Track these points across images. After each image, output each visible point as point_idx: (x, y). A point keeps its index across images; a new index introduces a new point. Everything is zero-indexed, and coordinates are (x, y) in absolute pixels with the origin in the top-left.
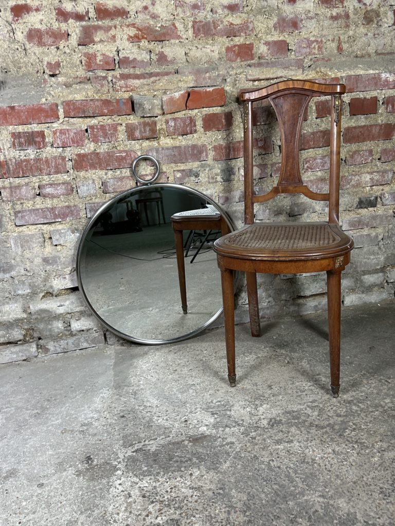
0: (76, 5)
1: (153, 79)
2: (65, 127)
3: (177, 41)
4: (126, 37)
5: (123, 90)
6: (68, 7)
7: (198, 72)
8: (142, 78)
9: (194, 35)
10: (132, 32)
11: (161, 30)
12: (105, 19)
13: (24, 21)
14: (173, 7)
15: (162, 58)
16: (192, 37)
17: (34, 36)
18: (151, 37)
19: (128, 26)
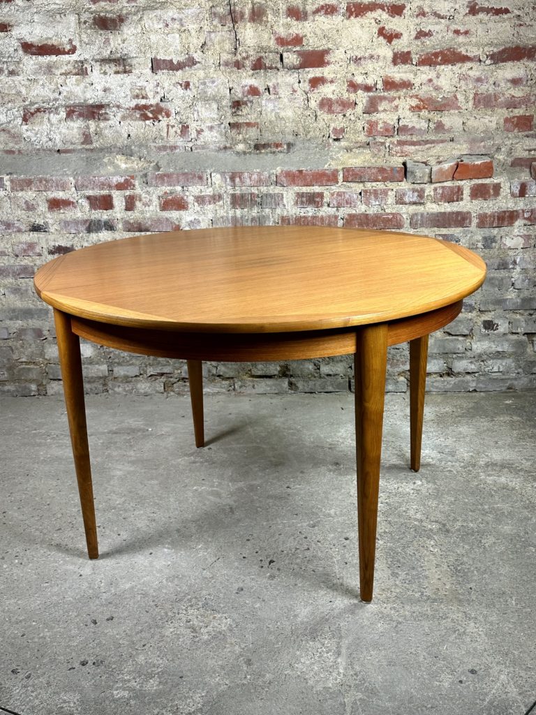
0: (367, 77)
1: (427, 146)
2: (342, 190)
3: (457, 111)
4: (408, 107)
5: (399, 154)
6: (359, 79)
7: (473, 141)
8: (417, 145)
9: (474, 106)
10: (414, 102)
11: (442, 101)
12: (391, 90)
13: (319, 91)
14: (457, 80)
15: (440, 127)
16: (471, 108)
17: (326, 104)
18: (431, 107)
19: (411, 97)
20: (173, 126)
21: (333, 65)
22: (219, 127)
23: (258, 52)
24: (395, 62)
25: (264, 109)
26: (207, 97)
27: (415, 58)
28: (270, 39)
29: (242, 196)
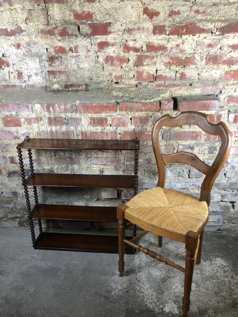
0: (136, 43)
1: (174, 88)
2: (119, 116)
3: (194, 66)
4: (163, 63)
6: (131, 44)
8: (168, 87)
9: (206, 63)
10: (167, 60)
11: (185, 60)
12: (152, 51)
13: (104, 51)
14: (195, 45)
15: (183, 76)
16: (204, 64)
17: (109, 60)
18: (178, 63)
19: (165, 56)
20: (12, 73)
21: (113, 34)
22: (42, 74)
23: (63, 24)
24: (154, 32)
25: (69, 62)
26: (32, 54)
27: (168, 30)
28: (71, 15)
29: (55, 119)
